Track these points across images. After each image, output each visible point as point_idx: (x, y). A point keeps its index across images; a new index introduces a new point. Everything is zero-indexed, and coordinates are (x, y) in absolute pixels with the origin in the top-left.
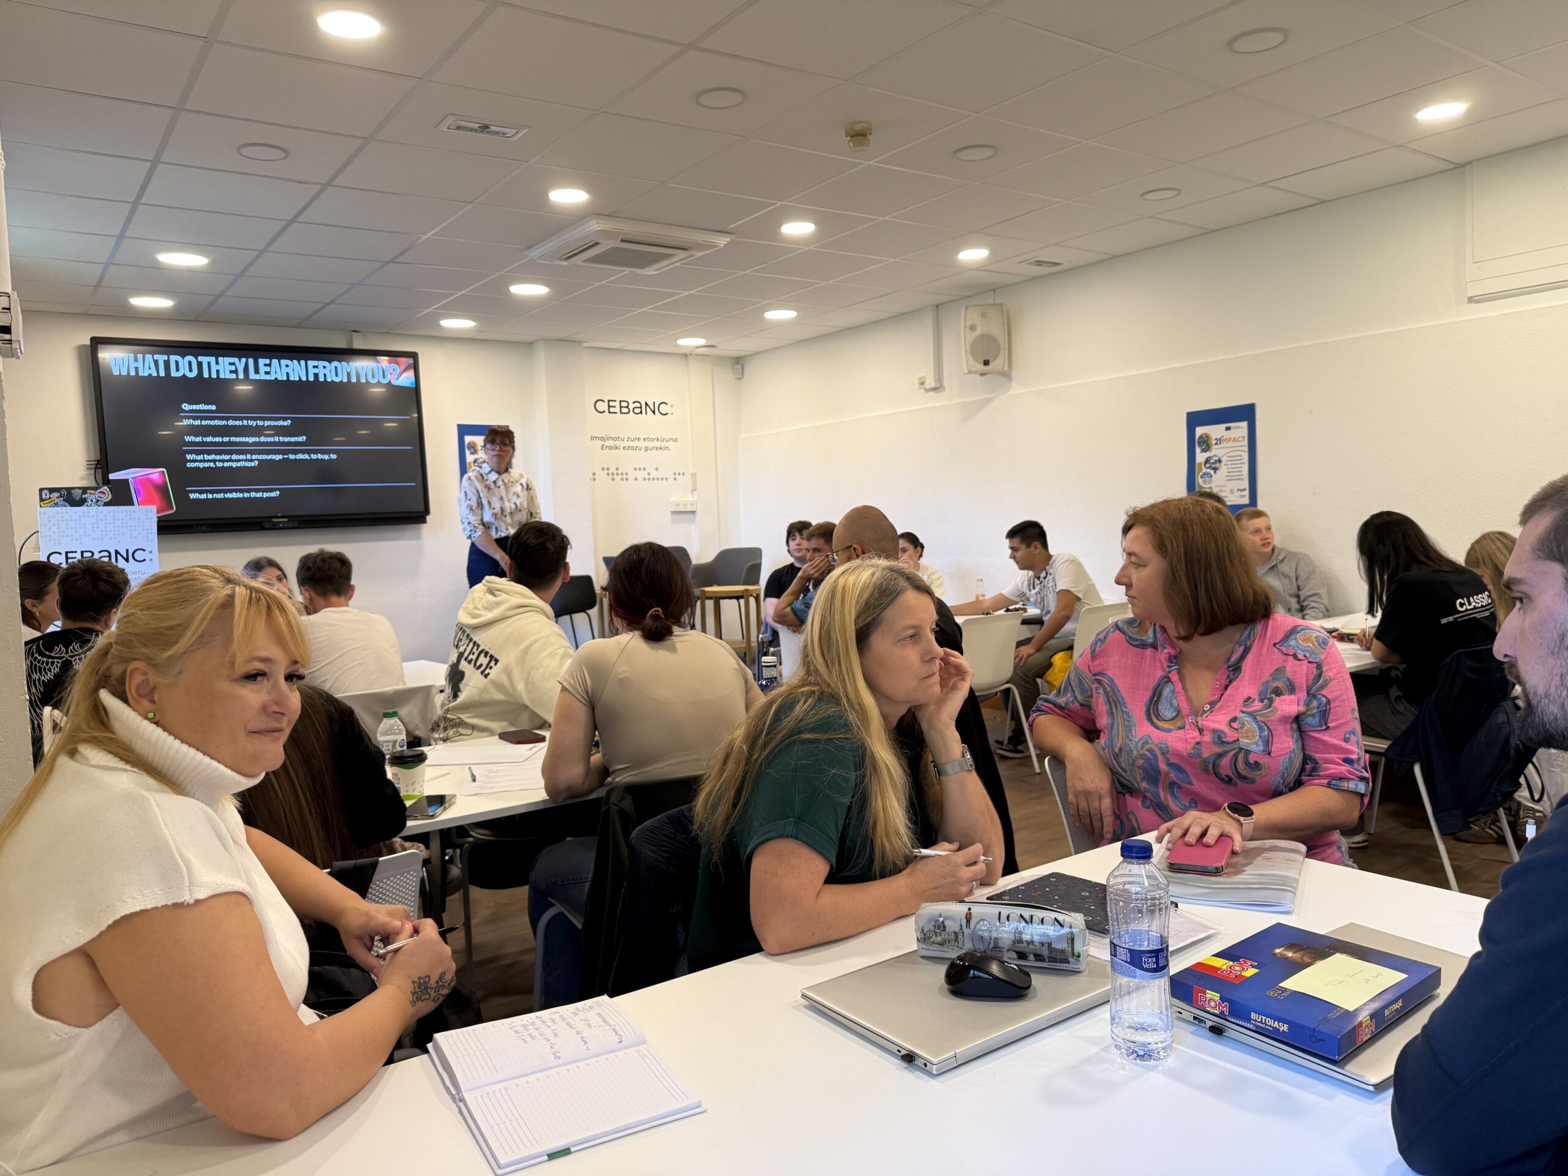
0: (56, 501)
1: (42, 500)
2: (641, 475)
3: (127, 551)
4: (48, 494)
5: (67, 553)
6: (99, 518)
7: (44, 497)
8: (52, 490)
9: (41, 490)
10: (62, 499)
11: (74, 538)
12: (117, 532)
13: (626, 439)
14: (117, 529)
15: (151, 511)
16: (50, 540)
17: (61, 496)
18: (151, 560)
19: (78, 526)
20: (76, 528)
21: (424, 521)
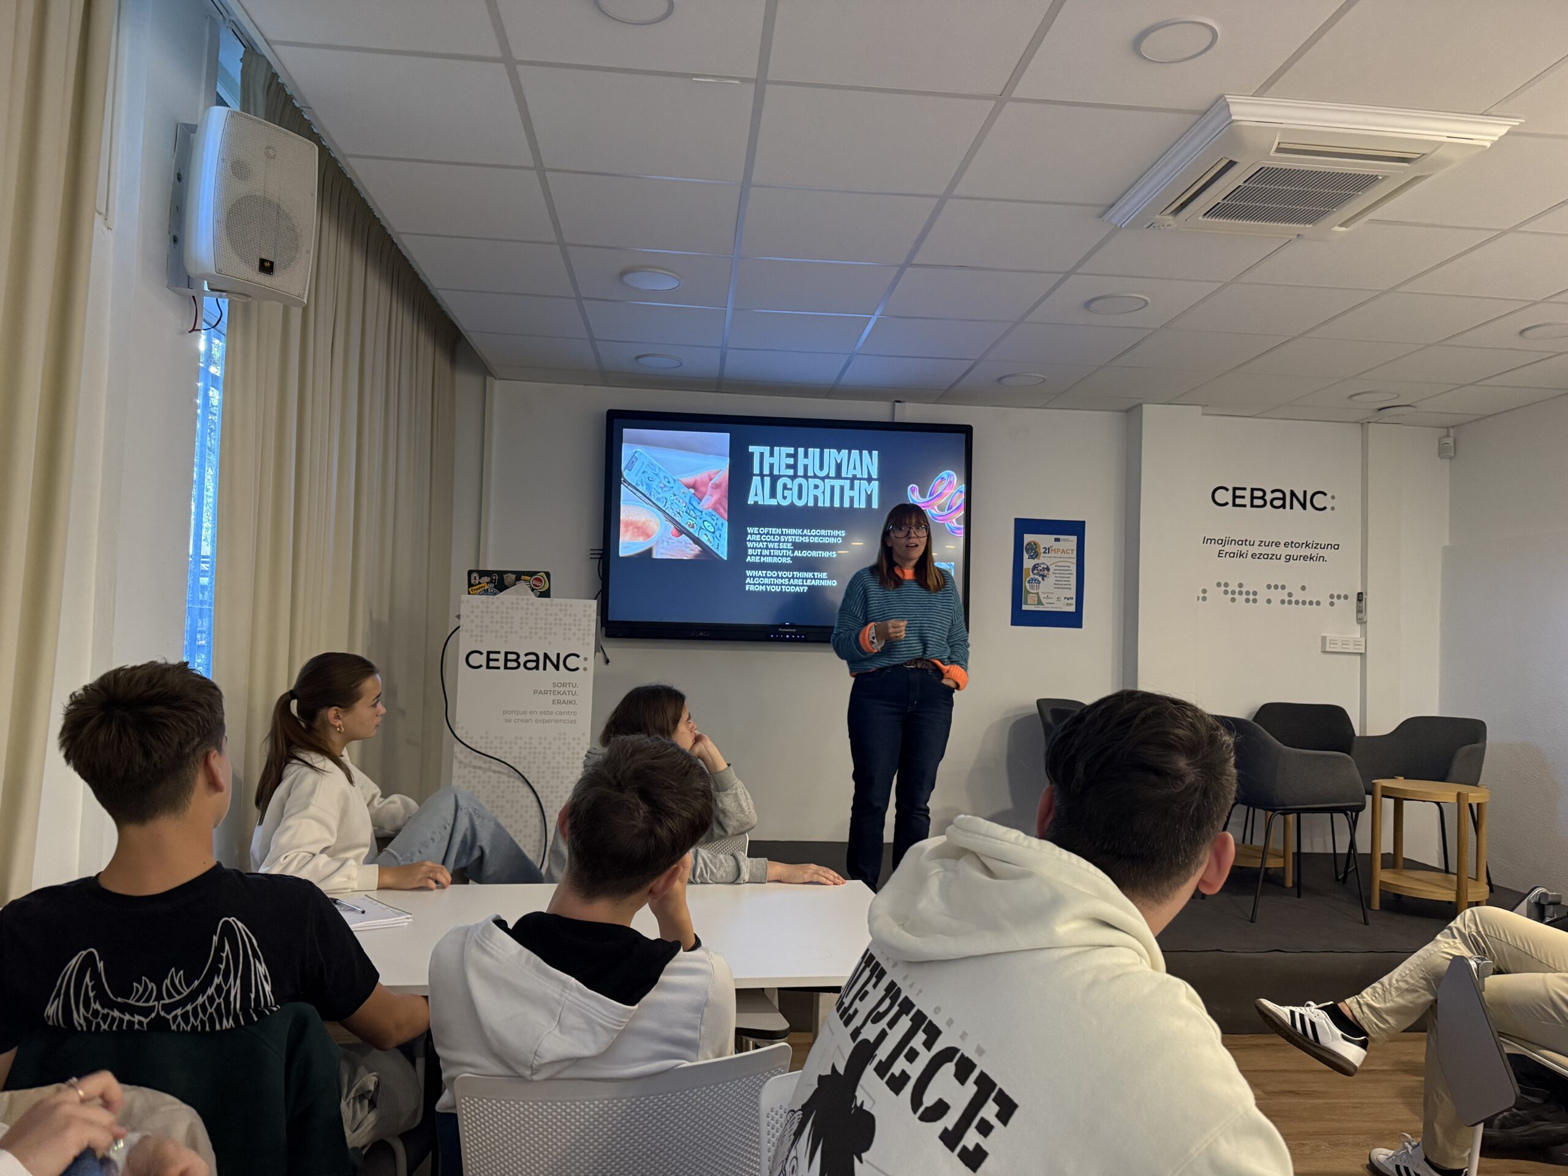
0: (486, 587)
1: (470, 585)
2: (1277, 595)
4: (477, 578)
6: (530, 611)
7: (473, 581)
8: (483, 573)
9: (470, 573)
10: (493, 585)
11: (499, 634)
12: (548, 631)
13: (1257, 543)
14: (548, 626)
15: (589, 606)
16: (471, 636)
17: (491, 582)
20: (502, 622)
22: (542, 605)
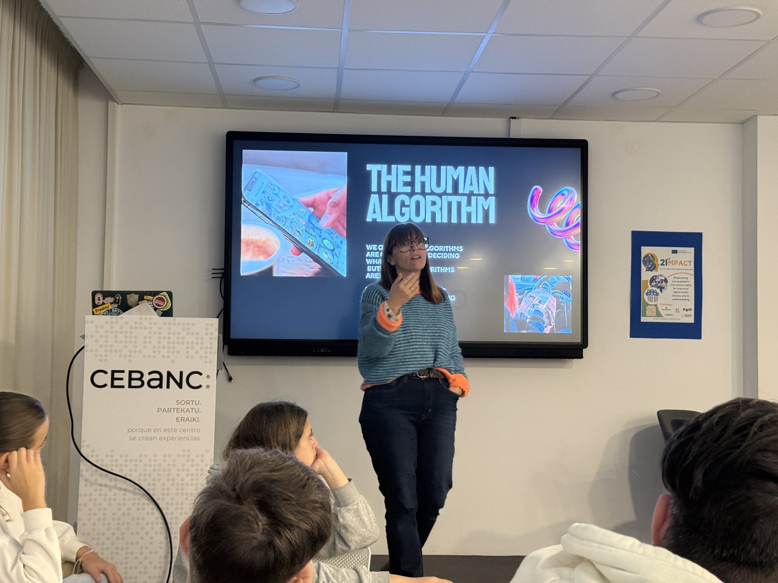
0: (110, 308)
1: (94, 306)
3: (181, 373)
4: (101, 298)
5: (113, 372)
6: (152, 331)
7: (97, 302)
8: (106, 294)
9: (94, 294)
10: (116, 305)
11: (123, 354)
12: (171, 350)
14: (171, 345)
15: (212, 325)
16: (96, 356)
17: (115, 302)
18: (208, 387)
19: (128, 339)
20: (126, 342)
21: (580, 356)
22: (165, 324)
